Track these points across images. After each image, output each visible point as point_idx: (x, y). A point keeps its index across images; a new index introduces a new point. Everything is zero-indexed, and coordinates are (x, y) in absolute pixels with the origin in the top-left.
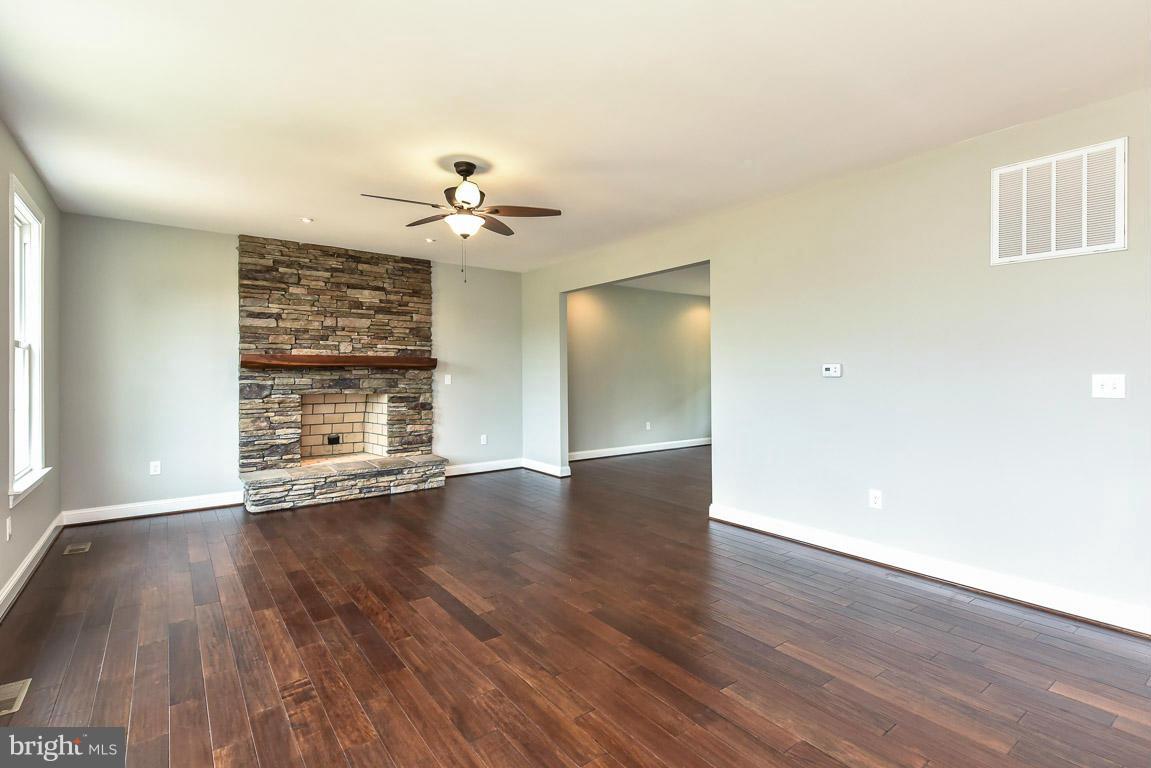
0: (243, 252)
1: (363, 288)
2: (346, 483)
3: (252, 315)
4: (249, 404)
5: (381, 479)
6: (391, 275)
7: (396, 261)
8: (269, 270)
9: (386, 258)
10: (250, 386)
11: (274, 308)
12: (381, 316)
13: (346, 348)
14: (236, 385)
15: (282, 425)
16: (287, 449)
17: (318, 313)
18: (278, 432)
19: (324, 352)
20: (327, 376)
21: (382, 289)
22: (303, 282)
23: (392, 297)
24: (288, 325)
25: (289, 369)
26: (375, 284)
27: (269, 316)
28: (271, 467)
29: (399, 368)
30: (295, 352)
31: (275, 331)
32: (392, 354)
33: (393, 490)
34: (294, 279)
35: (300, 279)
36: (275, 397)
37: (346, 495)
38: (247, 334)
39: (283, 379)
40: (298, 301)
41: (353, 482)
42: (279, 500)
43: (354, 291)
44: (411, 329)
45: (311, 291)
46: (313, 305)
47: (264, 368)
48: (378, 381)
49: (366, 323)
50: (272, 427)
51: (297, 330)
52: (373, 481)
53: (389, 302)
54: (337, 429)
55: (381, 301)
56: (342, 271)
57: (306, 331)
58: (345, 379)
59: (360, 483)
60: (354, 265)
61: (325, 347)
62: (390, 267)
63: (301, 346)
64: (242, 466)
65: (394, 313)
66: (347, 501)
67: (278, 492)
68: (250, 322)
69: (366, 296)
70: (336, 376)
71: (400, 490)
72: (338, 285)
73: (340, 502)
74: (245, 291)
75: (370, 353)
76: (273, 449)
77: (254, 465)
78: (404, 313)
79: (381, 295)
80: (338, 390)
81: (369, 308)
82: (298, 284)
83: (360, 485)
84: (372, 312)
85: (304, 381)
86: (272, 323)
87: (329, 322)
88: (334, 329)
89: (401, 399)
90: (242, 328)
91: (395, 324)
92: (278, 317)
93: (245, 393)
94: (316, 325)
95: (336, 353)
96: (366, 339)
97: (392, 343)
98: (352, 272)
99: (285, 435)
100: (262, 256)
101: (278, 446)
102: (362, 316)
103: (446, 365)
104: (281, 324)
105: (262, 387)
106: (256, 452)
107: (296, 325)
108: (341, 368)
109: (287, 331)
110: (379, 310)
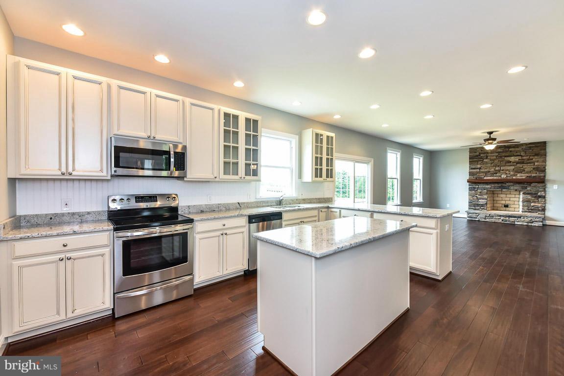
0: (470, 152)
1: (511, 156)
2: (497, 217)
3: (472, 169)
4: (471, 192)
5: (510, 218)
6: (525, 151)
7: (527, 145)
8: (477, 156)
9: (522, 145)
10: (471, 187)
11: (479, 166)
12: (519, 165)
13: (504, 176)
14: (468, 187)
15: (480, 199)
16: (482, 205)
17: (493, 166)
18: (480, 200)
19: (495, 178)
20: (496, 185)
21: (520, 155)
22: (488, 158)
23: (524, 158)
24: (483, 170)
25: (483, 183)
26: (517, 154)
27: (478, 168)
28: (477, 210)
29: (527, 183)
30: (485, 178)
31: (479, 172)
32: (524, 178)
33: (516, 223)
34: (486, 157)
36: (479, 191)
37: (497, 221)
38: (471, 174)
39: (481, 186)
40: (487, 163)
41: (499, 217)
42: (474, 218)
43: (507, 158)
44: (534, 168)
45: (491, 160)
46: (492, 164)
47: (475, 183)
48: (517, 187)
49: (512, 168)
50: (478, 199)
51: (486, 172)
52: (507, 218)
53: (522, 159)
54: (507, 202)
55: (519, 160)
56: (503, 152)
57: (489, 172)
58: (503, 186)
59: (502, 218)
60: (507, 149)
61: (496, 176)
62: (524, 147)
63: (487, 176)
64: (469, 208)
65: (526, 163)
66: (497, 222)
67: (474, 216)
68: (471, 171)
69: (512, 159)
70: (500, 185)
71: (518, 223)
72: (501, 157)
73: (495, 222)
74: (471, 163)
75: (514, 178)
76: (478, 205)
77: (472, 208)
78: (531, 163)
79: (520, 158)
80: (500, 189)
81: (513, 163)
82: (487, 158)
83: (502, 219)
84: (515, 164)
85: (489, 186)
86: (478, 170)
87: (497, 169)
88: (499, 171)
89: (528, 194)
90: (470, 172)
91: (526, 167)
92: (480, 168)
93: (470, 189)
94: (493, 170)
95: (500, 178)
96: (512, 173)
97: (524, 174)
98: (507, 152)
99: (482, 202)
100: (475, 152)
101: (480, 204)
102: (511, 166)
103: (554, 181)
104: (481, 170)
105: (475, 188)
106: (473, 205)
107: (486, 170)
108: (502, 183)
109: (482, 172)
110: (517, 163)
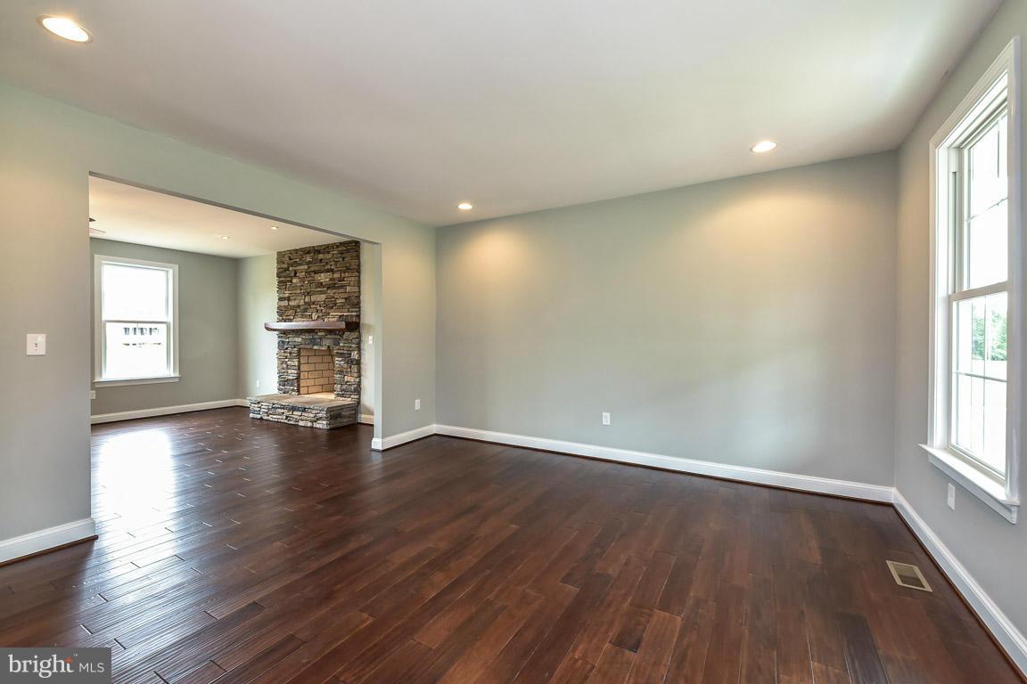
0: (278, 262)
1: (322, 272)
3: (280, 299)
4: (280, 353)
5: (294, 413)
6: (335, 258)
8: (285, 270)
10: (279, 342)
12: (330, 291)
13: (315, 317)
16: (292, 382)
17: (303, 293)
18: (290, 371)
20: (307, 336)
21: (331, 271)
22: (297, 275)
23: (336, 276)
24: (292, 303)
26: (327, 267)
27: (285, 299)
28: (287, 393)
31: (288, 308)
33: (300, 422)
34: (294, 274)
35: (296, 273)
36: (289, 350)
38: (279, 311)
39: (291, 339)
40: (295, 287)
42: (257, 413)
43: (317, 275)
44: (346, 299)
45: (300, 280)
46: (301, 289)
49: (323, 297)
50: (288, 368)
51: (296, 307)
52: (291, 413)
53: (334, 280)
55: (330, 280)
56: (312, 263)
57: (299, 307)
58: (314, 339)
60: (317, 257)
61: (306, 316)
65: (337, 288)
66: (280, 422)
68: (281, 304)
69: (323, 278)
70: (311, 336)
71: (302, 424)
72: (311, 273)
73: (277, 422)
74: (279, 285)
75: (326, 320)
76: (288, 382)
77: (281, 390)
78: (342, 287)
79: (330, 275)
81: (324, 286)
82: (295, 276)
84: (325, 289)
86: (286, 303)
87: (307, 299)
88: (309, 304)
89: (341, 355)
90: (278, 308)
91: (337, 296)
92: (288, 299)
93: (279, 347)
94: (302, 302)
96: (324, 309)
97: (337, 311)
98: (317, 262)
99: (292, 374)
100: (284, 263)
101: (290, 380)
102: (321, 292)
103: (369, 326)
104: (290, 303)
105: (283, 343)
106: (283, 381)
107: (296, 303)
109: (292, 308)
110: (329, 287)
